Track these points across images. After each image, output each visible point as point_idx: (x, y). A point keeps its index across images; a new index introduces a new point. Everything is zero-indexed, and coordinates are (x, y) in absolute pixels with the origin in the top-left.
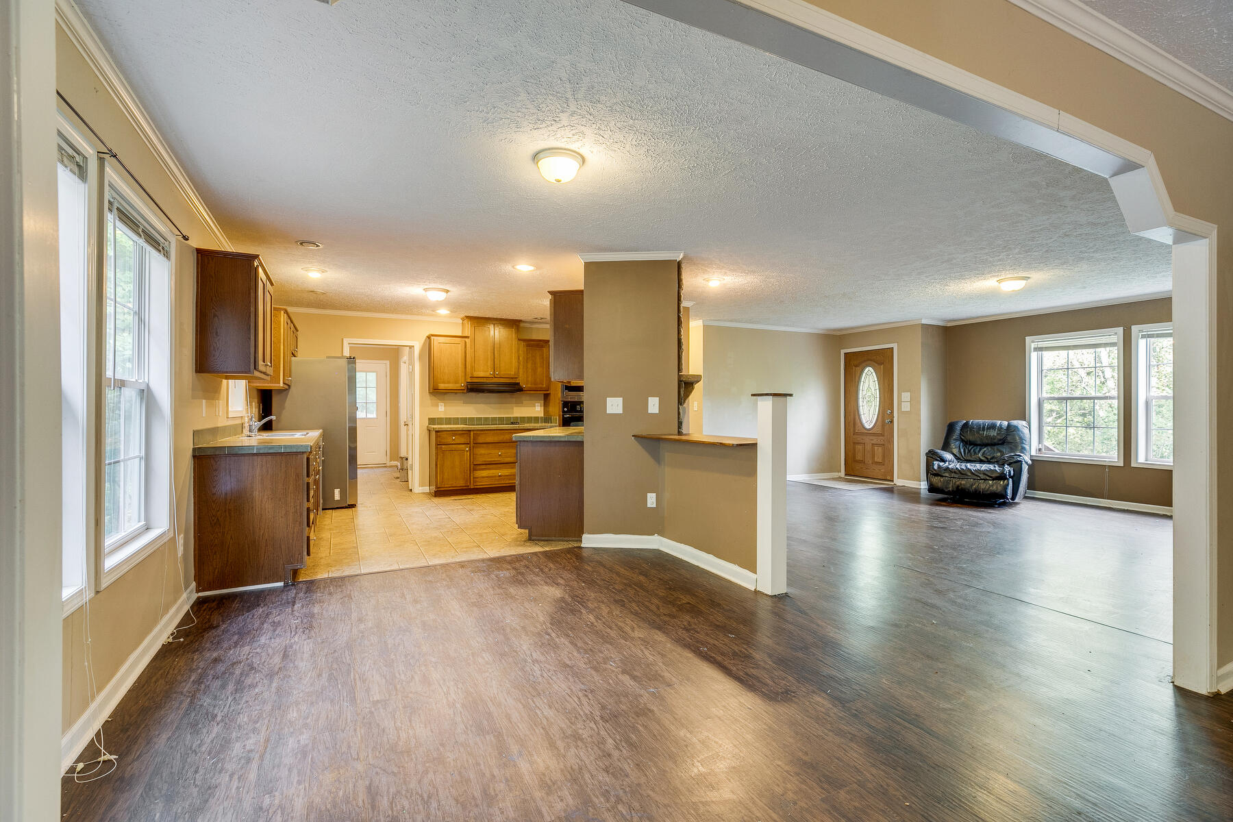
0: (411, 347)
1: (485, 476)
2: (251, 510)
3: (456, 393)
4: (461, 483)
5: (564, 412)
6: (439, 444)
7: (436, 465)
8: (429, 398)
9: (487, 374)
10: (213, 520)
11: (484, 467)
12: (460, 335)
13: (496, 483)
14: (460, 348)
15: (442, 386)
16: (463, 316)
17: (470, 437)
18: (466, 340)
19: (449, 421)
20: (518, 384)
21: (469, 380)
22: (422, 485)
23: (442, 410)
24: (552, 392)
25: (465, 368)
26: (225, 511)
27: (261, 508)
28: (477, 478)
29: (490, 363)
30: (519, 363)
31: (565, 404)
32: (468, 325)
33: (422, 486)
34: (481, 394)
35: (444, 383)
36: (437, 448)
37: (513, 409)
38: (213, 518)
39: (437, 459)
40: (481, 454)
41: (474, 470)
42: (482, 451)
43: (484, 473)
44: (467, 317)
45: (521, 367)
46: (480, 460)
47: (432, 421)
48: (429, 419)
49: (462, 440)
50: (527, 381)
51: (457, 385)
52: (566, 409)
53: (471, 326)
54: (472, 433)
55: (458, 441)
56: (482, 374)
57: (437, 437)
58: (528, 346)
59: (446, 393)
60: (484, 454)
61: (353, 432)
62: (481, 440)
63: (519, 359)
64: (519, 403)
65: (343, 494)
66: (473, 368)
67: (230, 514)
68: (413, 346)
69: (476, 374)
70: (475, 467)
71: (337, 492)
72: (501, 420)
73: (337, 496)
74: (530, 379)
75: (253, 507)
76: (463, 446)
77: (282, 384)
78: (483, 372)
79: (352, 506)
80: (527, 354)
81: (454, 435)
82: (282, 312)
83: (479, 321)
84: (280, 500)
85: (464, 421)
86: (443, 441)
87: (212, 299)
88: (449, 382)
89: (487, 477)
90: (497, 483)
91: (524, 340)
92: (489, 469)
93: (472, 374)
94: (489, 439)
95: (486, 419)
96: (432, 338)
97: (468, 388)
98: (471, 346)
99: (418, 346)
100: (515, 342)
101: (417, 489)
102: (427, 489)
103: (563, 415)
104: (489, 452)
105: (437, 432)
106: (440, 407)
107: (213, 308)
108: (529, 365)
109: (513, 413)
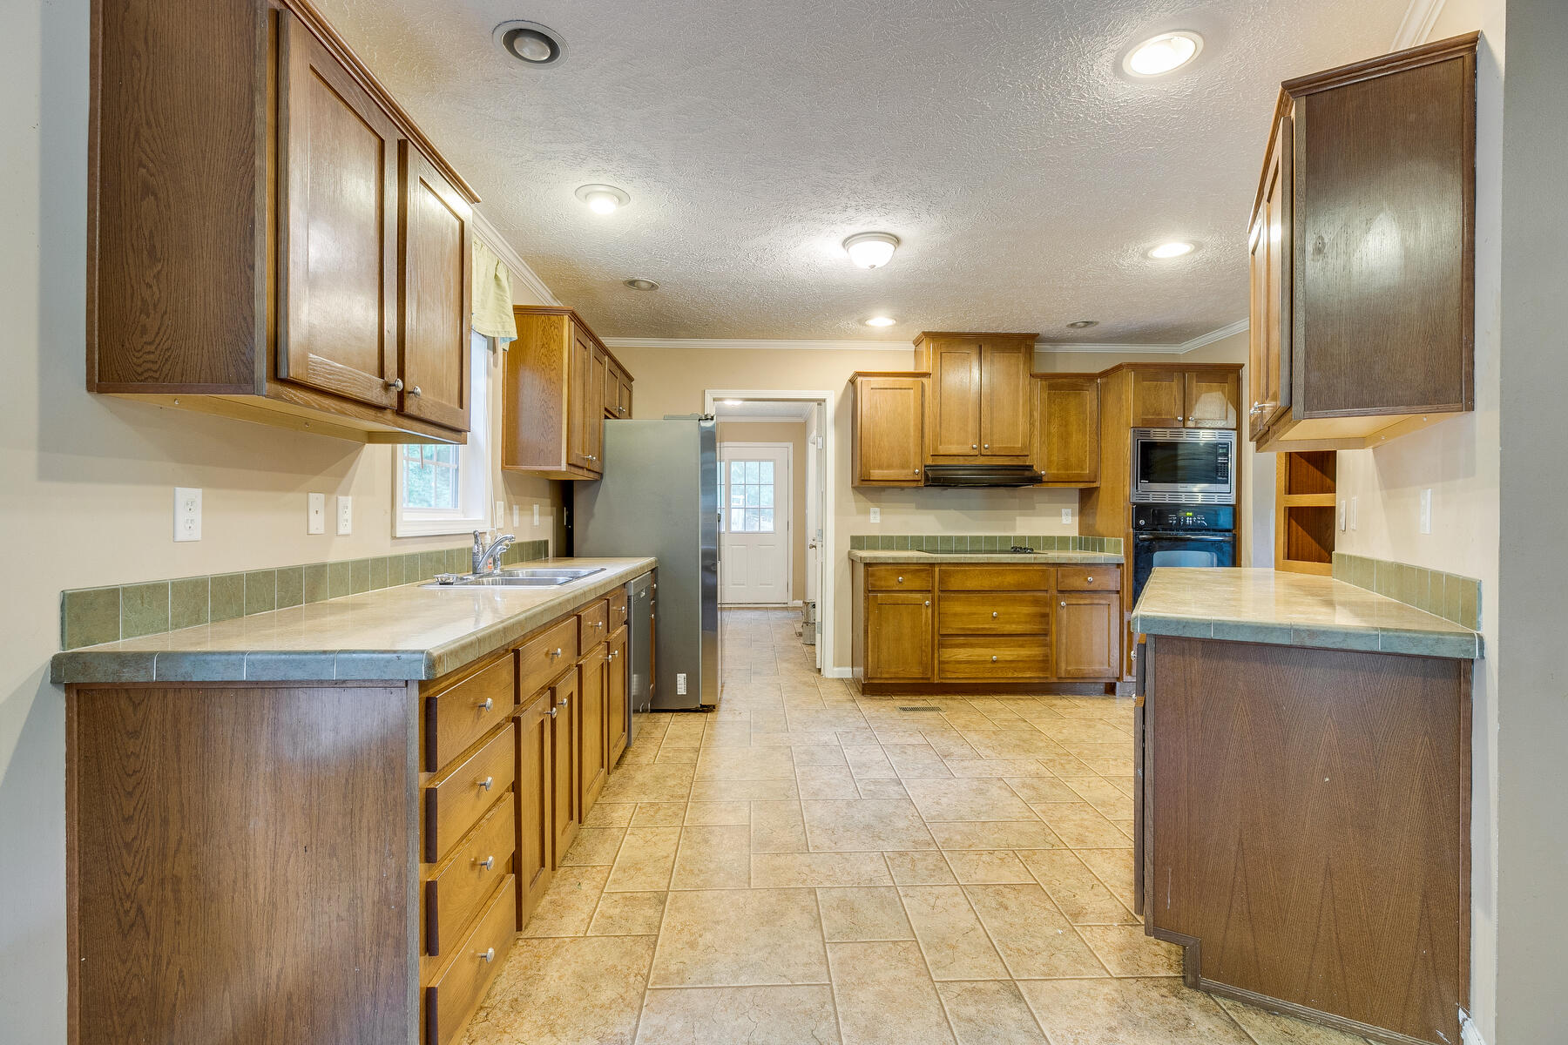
0: (821, 402)
1: (963, 658)
2: (240, 884)
3: (902, 488)
4: (914, 672)
5: (1137, 527)
6: (870, 591)
7: (866, 632)
8: (852, 497)
9: (966, 449)
10: (127, 912)
11: (961, 640)
12: (911, 370)
13: (986, 677)
14: (911, 397)
15: (876, 474)
16: (917, 333)
17: (933, 577)
18: (925, 380)
19: (888, 542)
20: (1030, 468)
21: (929, 462)
22: (838, 663)
23: (879, 520)
24: (1104, 484)
25: (922, 437)
26: (162, 881)
27: (273, 881)
28: (948, 662)
29: (972, 426)
30: (1032, 424)
31: (1141, 510)
32: (927, 349)
33: (839, 666)
34: (950, 492)
35: (880, 467)
36: (867, 598)
37: (1015, 520)
38: (127, 905)
39: (867, 620)
40: (955, 615)
41: (941, 645)
42: (956, 607)
43: (962, 654)
44: (927, 334)
45: (1037, 432)
46: (954, 626)
47: (857, 542)
48: (853, 538)
49: (917, 584)
50: (1050, 462)
51: (905, 472)
52: (1142, 522)
53: (934, 353)
54: (937, 569)
55: (908, 585)
56: (954, 449)
57: (867, 575)
58: (1051, 387)
59: (883, 489)
60: (962, 614)
61: (711, 562)
62: (955, 583)
63: (1031, 415)
64: (1028, 508)
65: (692, 683)
66: (938, 437)
67: (176, 891)
68: (824, 400)
69: (942, 450)
70: (944, 639)
71: (681, 678)
72: (991, 544)
73: (682, 689)
74: (1055, 458)
75: (246, 875)
76: (918, 596)
77: (564, 467)
78: (958, 444)
79: (708, 709)
80: (1049, 406)
81: (901, 573)
82: (566, 317)
83: (949, 342)
84: (333, 853)
85: (917, 543)
86: (878, 583)
87: (137, 134)
88: (889, 467)
89: (968, 662)
90: (989, 675)
91: (1044, 377)
92: (972, 646)
93: (935, 449)
94: (971, 584)
95: (961, 539)
96: (859, 379)
97: (927, 478)
98: (934, 392)
99: (833, 397)
100: (1023, 381)
101: (832, 671)
102: (847, 672)
103: (1135, 535)
104: (973, 609)
105: (867, 565)
106: (872, 516)
107: (141, 165)
108: (1054, 429)
109: (1014, 529)
